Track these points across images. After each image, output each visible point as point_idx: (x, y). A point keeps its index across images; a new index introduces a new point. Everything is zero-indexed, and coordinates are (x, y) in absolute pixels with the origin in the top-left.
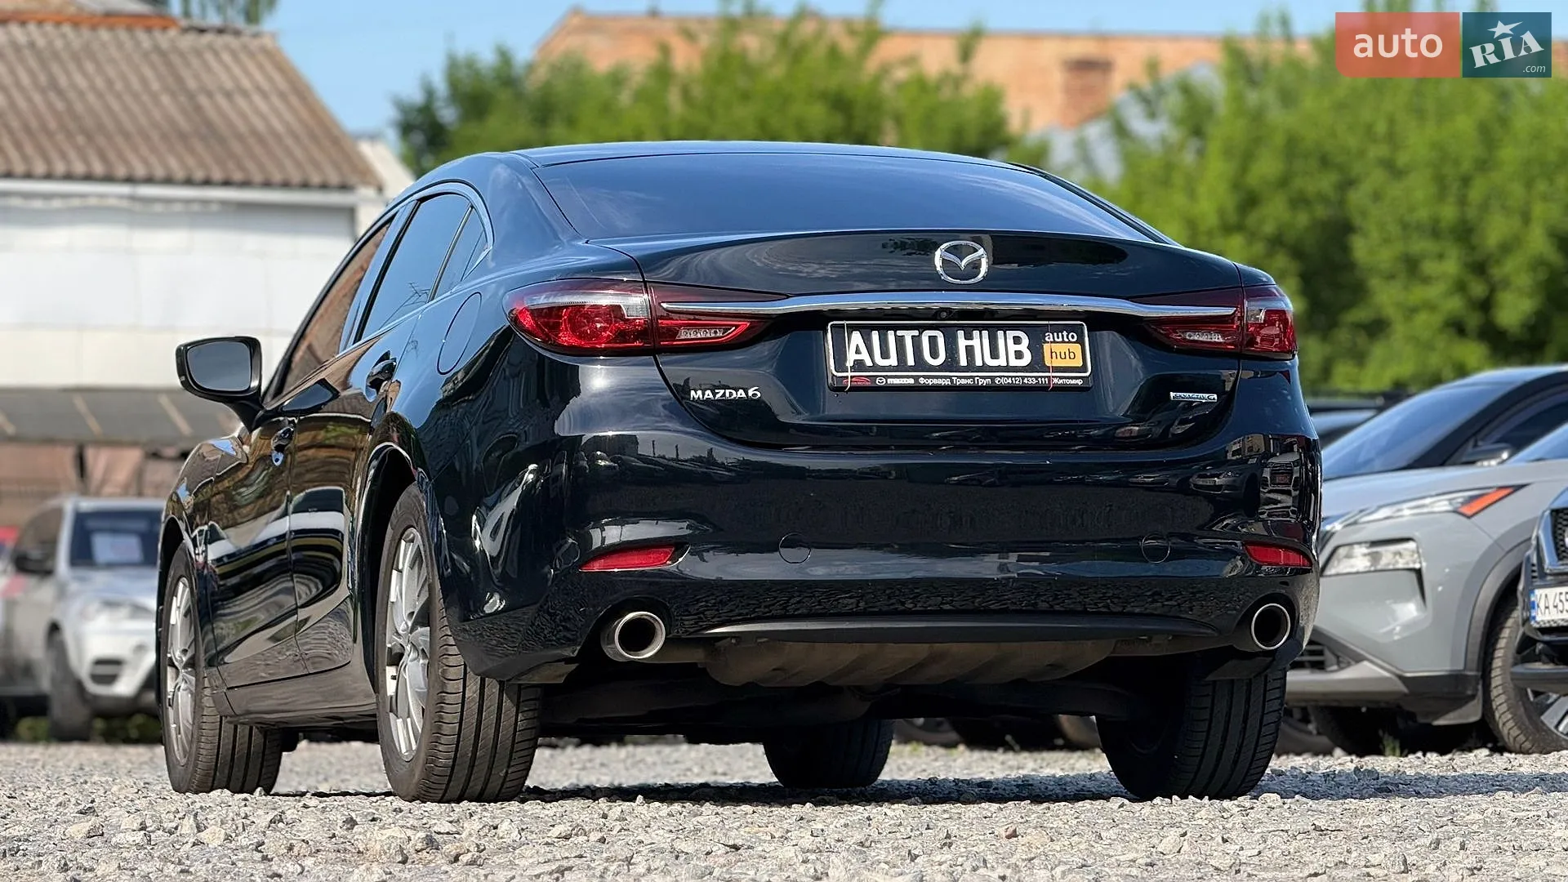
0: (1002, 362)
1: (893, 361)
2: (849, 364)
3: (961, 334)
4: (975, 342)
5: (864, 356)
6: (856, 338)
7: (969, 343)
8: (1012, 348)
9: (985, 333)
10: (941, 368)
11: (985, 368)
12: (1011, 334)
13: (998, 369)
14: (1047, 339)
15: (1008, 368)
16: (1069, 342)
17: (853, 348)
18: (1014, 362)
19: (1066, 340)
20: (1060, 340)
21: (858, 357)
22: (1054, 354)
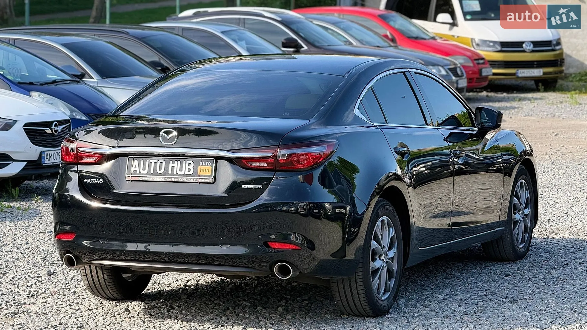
0: (183, 172)
1: (146, 171)
2: (132, 171)
3: (171, 162)
4: (175, 165)
5: (137, 169)
6: (136, 162)
7: (173, 165)
8: (188, 167)
9: (179, 162)
10: (162, 174)
11: (177, 174)
12: (188, 162)
13: (181, 175)
14: (200, 164)
15: (185, 175)
16: (208, 166)
17: (134, 166)
18: (187, 173)
19: (207, 165)
20: (205, 165)
21: (135, 169)
22: (201, 170)
